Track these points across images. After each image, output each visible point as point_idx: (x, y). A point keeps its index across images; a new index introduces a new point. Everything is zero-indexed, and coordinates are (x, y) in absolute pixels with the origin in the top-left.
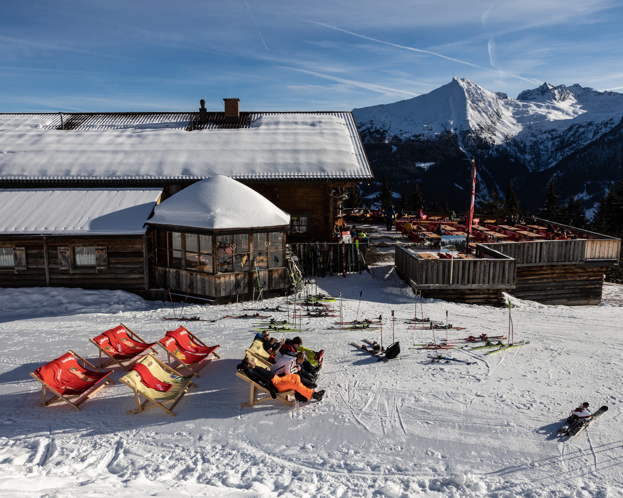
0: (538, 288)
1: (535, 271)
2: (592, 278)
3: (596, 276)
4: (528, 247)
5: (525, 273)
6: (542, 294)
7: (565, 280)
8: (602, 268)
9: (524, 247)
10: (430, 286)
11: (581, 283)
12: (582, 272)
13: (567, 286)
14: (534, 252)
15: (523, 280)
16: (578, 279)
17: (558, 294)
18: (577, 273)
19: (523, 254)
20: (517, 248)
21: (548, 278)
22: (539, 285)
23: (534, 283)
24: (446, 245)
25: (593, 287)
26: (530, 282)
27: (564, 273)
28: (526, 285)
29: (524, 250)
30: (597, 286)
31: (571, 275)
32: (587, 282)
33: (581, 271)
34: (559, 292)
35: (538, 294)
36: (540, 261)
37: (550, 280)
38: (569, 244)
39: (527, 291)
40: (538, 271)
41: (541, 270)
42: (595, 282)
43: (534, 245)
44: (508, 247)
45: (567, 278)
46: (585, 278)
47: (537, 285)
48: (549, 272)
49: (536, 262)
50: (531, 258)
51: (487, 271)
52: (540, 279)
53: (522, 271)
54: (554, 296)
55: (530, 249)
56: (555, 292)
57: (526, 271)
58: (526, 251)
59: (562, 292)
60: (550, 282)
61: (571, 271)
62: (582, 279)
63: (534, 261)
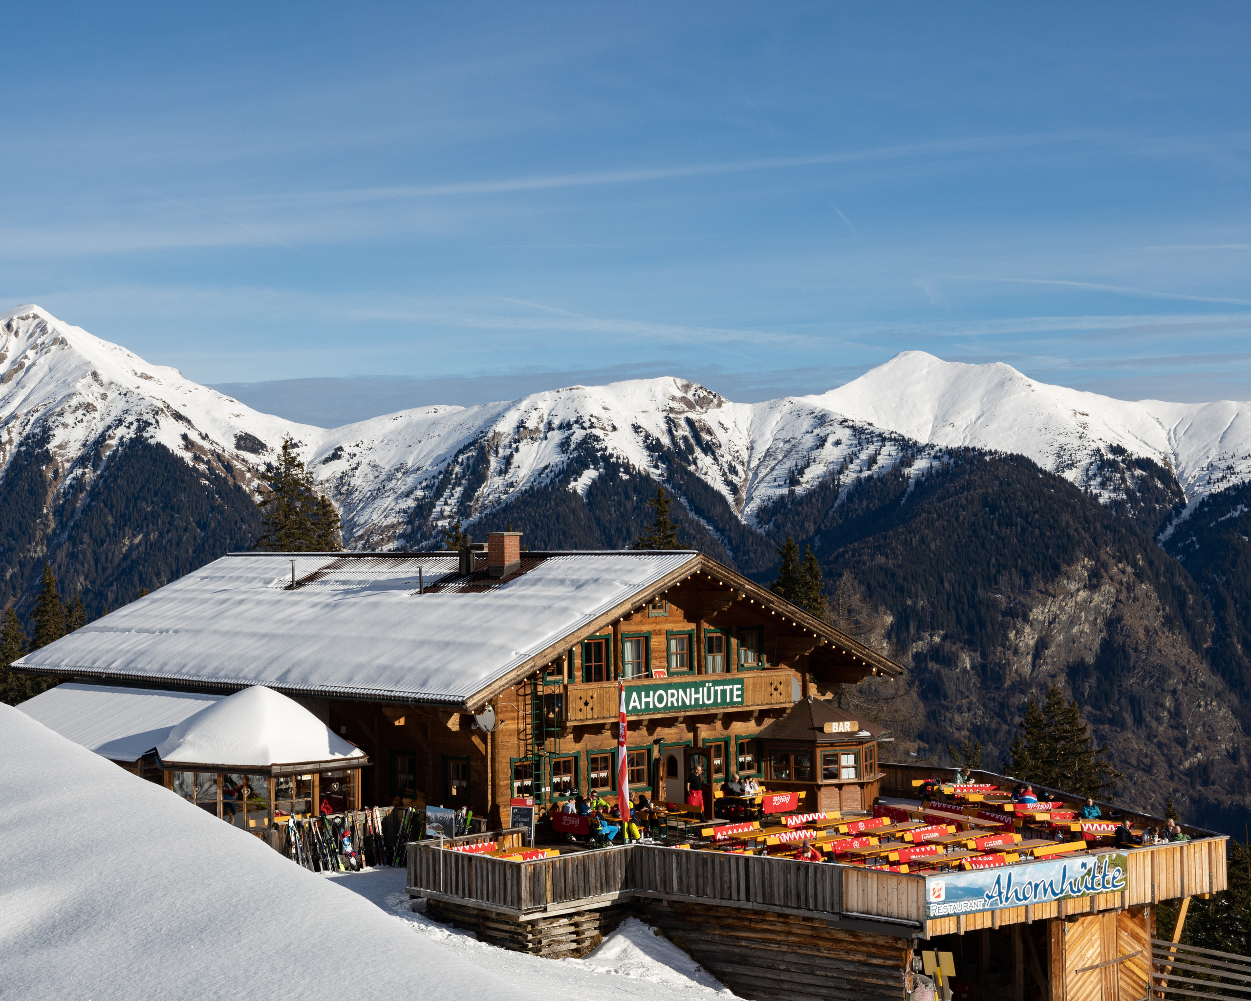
0: (760, 961)
1: (750, 920)
2: (875, 961)
3: (886, 958)
4: (722, 865)
5: (731, 921)
6: (769, 976)
7: (816, 953)
8: (897, 939)
9: (713, 862)
10: (419, 891)
11: (851, 968)
12: (852, 943)
13: (822, 968)
14: (734, 876)
15: (728, 936)
16: (843, 955)
17: (803, 984)
18: (839, 941)
19: (714, 879)
20: (700, 862)
21: (779, 943)
22: (763, 954)
23: (752, 949)
24: (432, 822)
25: (882, 982)
26: (743, 943)
27: (811, 936)
28: (737, 950)
29: (713, 869)
30: (891, 983)
31: (829, 944)
32: (866, 969)
33: (850, 939)
34: (807, 979)
35: (761, 975)
36: (748, 900)
37: (784, 948)
38: (802, 870)
39: (739, 964)
40: (757, 922)
41: (763, 921)
42: (882, 971)
43: (733, 862)
44: (684, 859)
45: (819, 950)
46: (859, 957)
47: (758, 953)
48: (779, 927)
49: (739, 900)
50: (730, 888)
51: (485, 877)
52: (764, 941)
53: (726, 917)
54: (794, 987)
55: (726, 870)
56: (797, 978)
57: (733, 918)
58: (717, 871)
59: (812, 982)
60: (784, 953)
61: (827, 936)
62: (851, 957)
63: (735, 896)
